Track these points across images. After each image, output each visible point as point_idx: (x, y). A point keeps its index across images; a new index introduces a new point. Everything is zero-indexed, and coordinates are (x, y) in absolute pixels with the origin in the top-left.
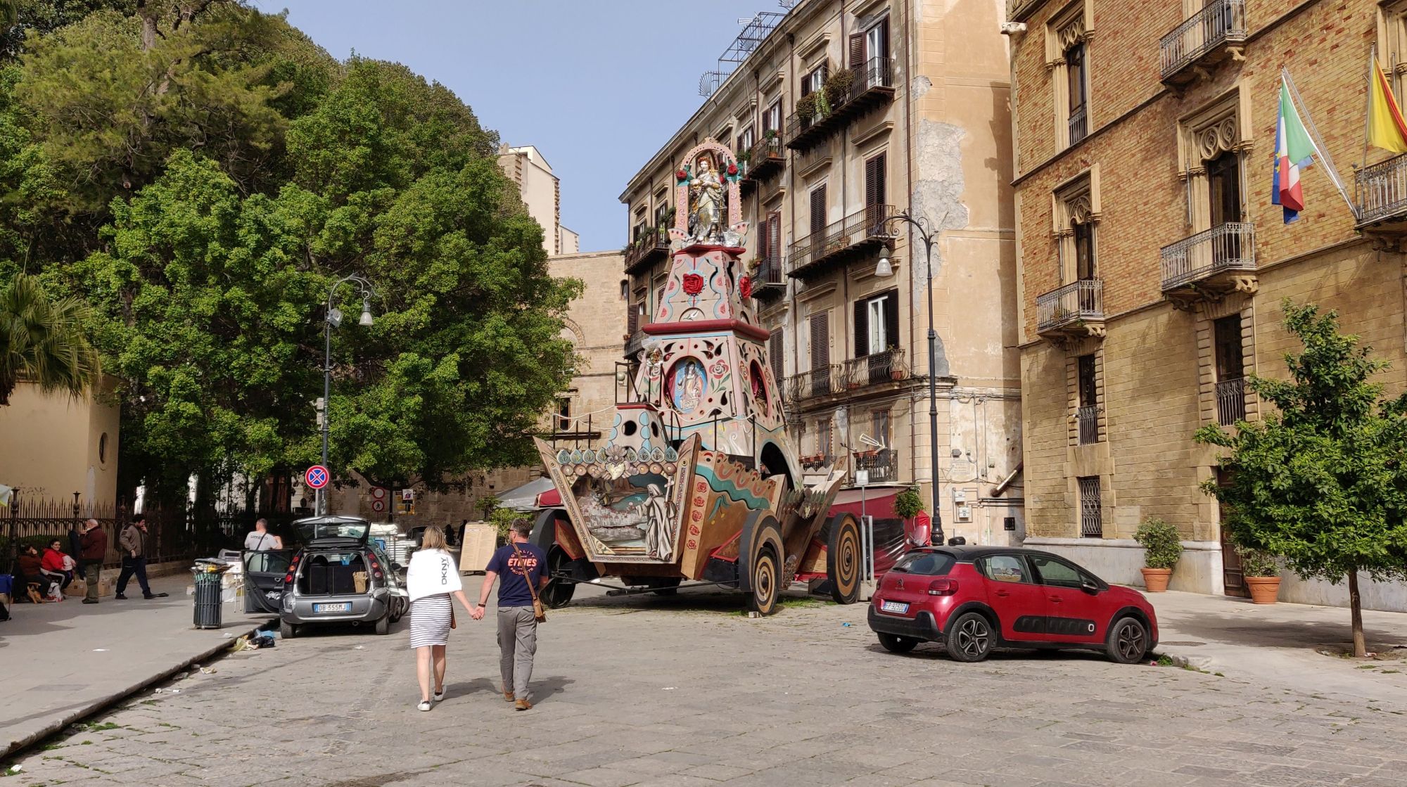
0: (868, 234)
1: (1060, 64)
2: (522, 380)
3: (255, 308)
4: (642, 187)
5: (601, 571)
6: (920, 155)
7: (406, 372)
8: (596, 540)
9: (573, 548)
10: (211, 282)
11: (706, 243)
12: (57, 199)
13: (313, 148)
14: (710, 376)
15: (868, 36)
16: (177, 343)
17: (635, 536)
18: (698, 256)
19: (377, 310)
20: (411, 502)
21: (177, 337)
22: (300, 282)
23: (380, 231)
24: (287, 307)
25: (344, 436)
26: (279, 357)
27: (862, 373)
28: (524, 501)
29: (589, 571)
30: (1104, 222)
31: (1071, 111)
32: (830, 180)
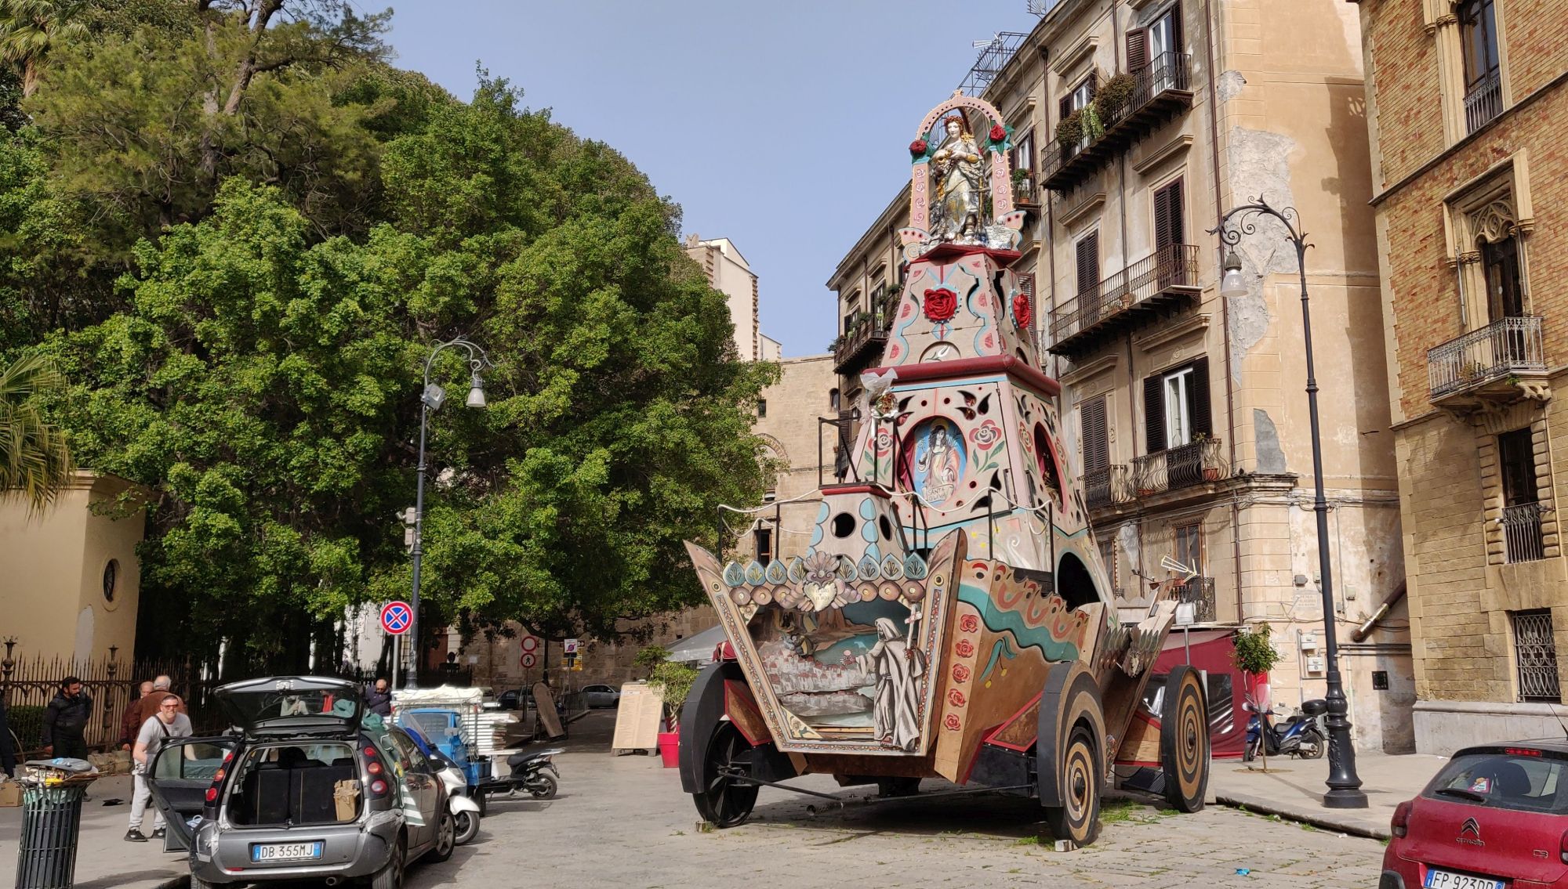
0: (1161, 284)
1: (1447, 23)
2: (697, 489)
3: (322, 383)
4: (854, 269)
5: (799, 766)
6: (1233, 175)
7: (536, 475)
8: (790, 714)
9: (753, 728)
10: (260, 347)
11: (959, 243)
12: (69, 246)
13: (415, 176)
14: (971, 446)
15: (1151, 32)
16: (215, 434)
17: (855, 708)
18: (947, 263)
19: (495, 389)
20: (575, 655)
21: (215, 425)
22: (387, 349)
23: (504, 285)
24: (368, 382)
25: (448, 562)
26: (357, 453)
27: (1159, 474)
28: (703, 653)
29: (781, 766)
30: (1541, 231)
31: (1467, 86)
32: (1105, 225)
